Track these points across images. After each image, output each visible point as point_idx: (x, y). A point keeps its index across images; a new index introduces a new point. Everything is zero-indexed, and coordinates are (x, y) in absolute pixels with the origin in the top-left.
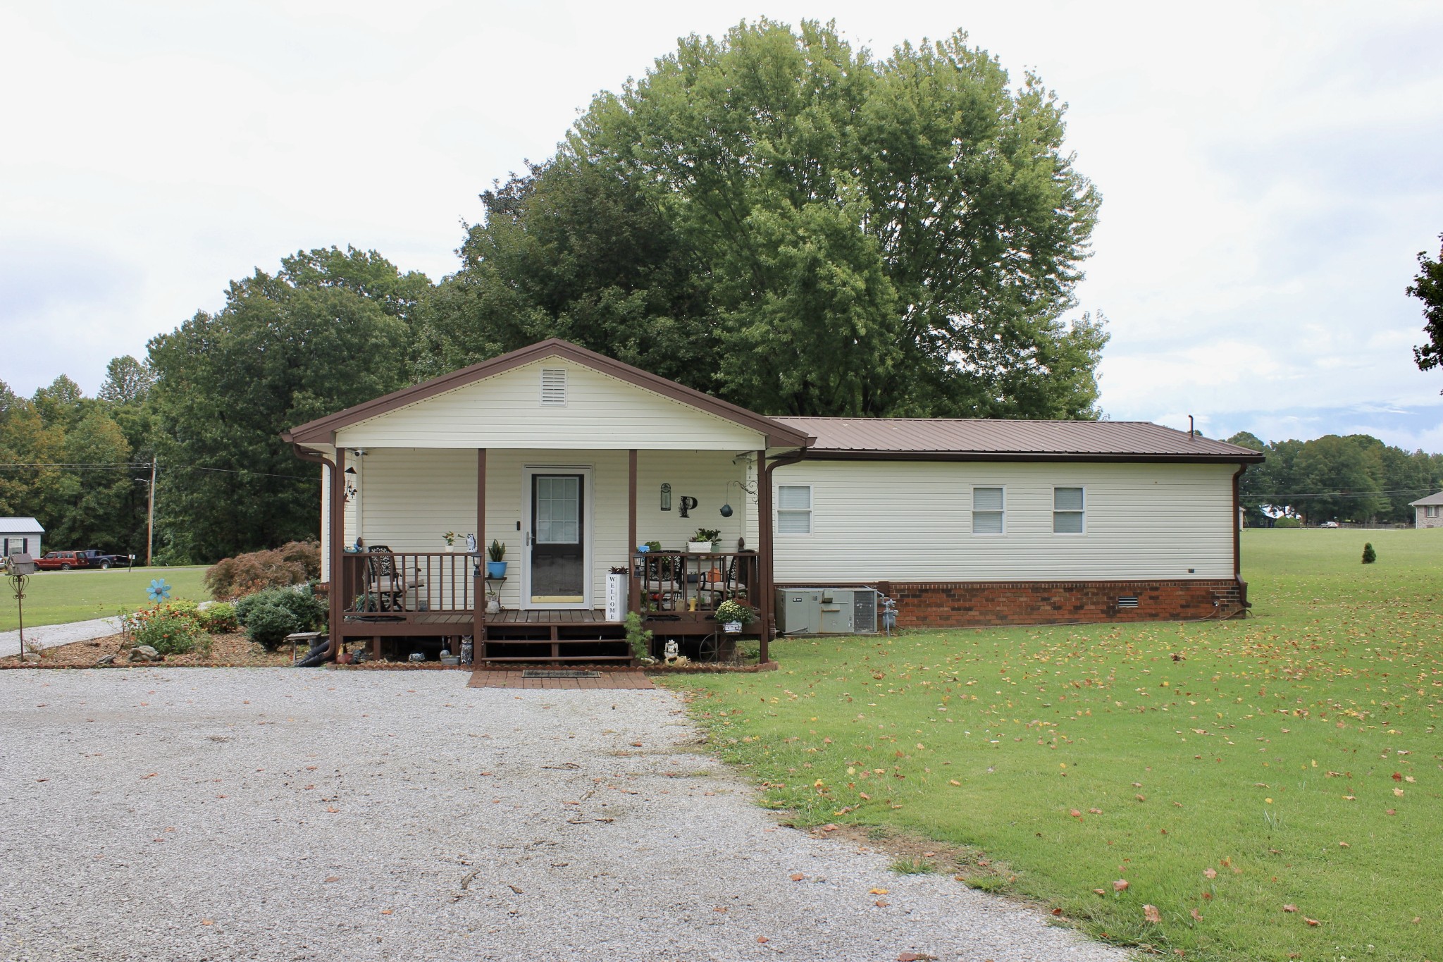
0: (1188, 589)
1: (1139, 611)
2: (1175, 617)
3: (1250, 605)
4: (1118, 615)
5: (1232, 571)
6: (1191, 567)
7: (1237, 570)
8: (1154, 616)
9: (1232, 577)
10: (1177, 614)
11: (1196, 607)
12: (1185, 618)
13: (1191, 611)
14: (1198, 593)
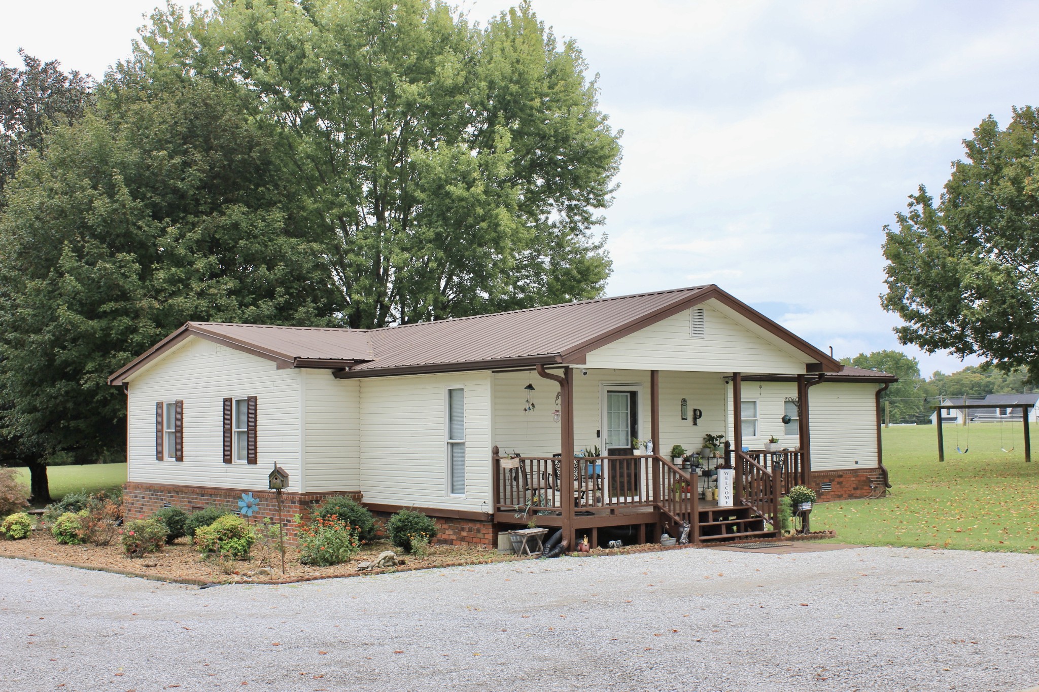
0: (857, 476)
1: (832, 493)
2: (851, 496)
3: (890, 487)
4: (822, 497)
5: (877, 462)
6: (856, 459)
7: (880, 460)
8: (840, 497)
9: (876, 466)
10: (853, 495)
11: (862, 489)
12: (857, 497)
13: (859, 492)
14: (862, 478)
